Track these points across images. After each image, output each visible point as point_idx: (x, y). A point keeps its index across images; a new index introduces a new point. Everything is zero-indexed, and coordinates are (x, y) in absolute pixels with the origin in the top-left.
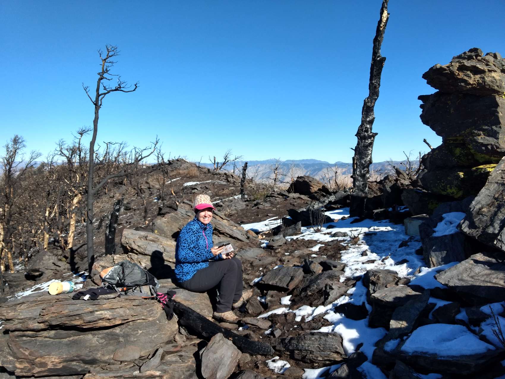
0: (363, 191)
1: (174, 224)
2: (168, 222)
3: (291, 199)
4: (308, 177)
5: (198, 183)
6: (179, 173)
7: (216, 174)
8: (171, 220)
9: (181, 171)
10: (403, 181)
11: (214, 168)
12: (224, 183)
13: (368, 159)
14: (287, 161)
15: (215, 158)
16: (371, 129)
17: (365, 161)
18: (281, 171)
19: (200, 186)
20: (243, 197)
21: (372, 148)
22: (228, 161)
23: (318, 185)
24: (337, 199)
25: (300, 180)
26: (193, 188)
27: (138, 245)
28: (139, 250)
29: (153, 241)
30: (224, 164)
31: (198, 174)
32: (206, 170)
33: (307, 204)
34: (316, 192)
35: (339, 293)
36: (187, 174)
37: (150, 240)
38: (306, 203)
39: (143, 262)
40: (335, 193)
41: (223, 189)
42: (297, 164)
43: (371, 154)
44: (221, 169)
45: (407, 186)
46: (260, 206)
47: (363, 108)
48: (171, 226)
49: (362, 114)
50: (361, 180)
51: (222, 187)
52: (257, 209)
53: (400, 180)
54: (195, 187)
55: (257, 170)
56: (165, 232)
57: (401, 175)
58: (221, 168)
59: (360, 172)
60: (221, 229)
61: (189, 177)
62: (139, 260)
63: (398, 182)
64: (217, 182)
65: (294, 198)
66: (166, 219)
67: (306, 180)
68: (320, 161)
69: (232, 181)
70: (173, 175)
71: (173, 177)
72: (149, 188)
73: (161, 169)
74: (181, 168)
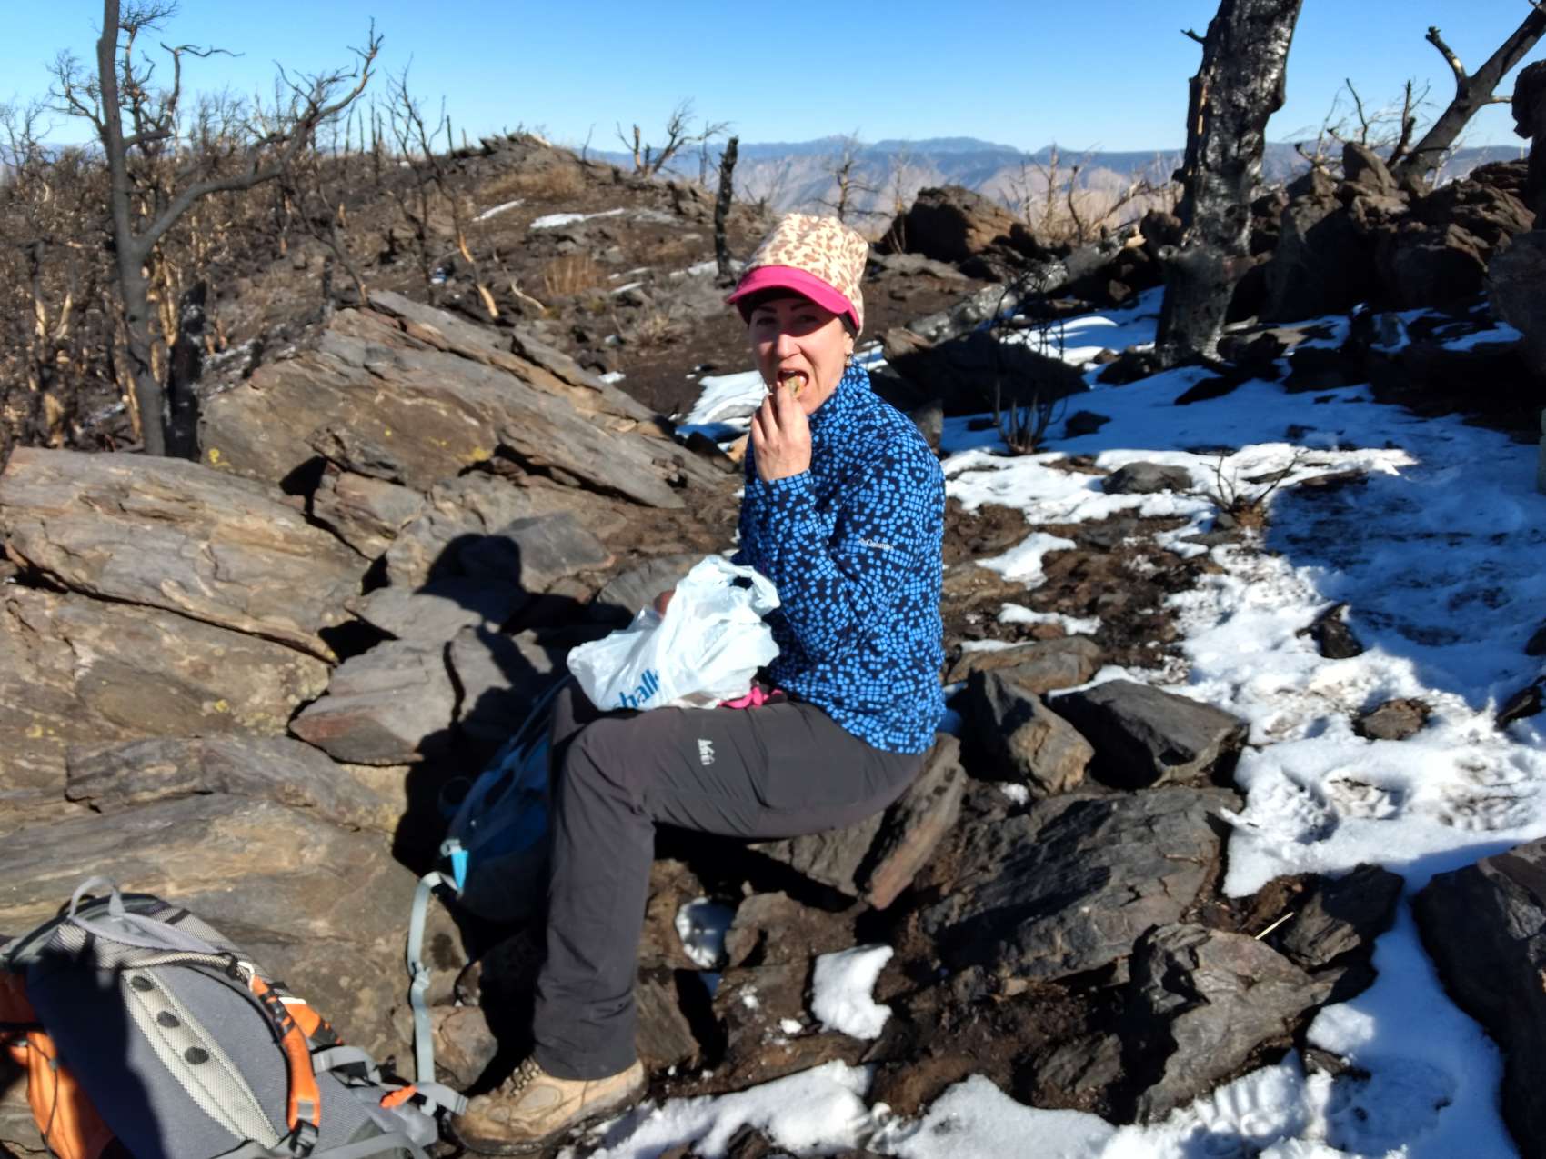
0: (1225, 243)
1: (305, 415)
2: (272, 408)
3: (893, 276)
4: (960, 191)
5: (580, 218)
6: (519, 184)
7: (643, 188)
8: (288, 396)
9: (525, 179)
10: (1373, 199)
11: (633, 168)
12: (665, 217)
13: (1268, 84)
14: (884, 143)
15: (636, 130)
17: (1253, 94)
18: (862, 177)
19: (583, 230)
20: (723, 269)
21: (1292, 27)
22: (681, 142)
23: (997, 222)
24: (1074, 277)
25: (931, 203)
26: (559, 236)
27: (65, 542)
28: (64, 572)
29: (159, 516)
30: (669, 151)
31: (580, 187)
32: (605, 174)
33: (951, 298)
34: (987, 251)
35: (1248, 1030)
36: (544, 189)
37: (143, 514)
38: (951, 292)
39: (82, 642)
40: (1063, 252)
41: (661, 241)
42: (913, 155)
43: (1284, 58)
44: (661, 171)
45: (1394, 218)
48: (288, 427)
50: (1223, 190)
51: (658, 233)
53: (1361, 194)
54: (568, 233)
55: (784, 175)
56: (258, 455)
57: (1364, 173)
58: (658, 165)
59: (1224, 149)
60: (532, 444)
61: (550, 200)
62: (65, 629)
63: (1357, 200)
64: (643, 214)
65: (904, 274)
66: (260, 393)
67: (953, 201)
68: (991, 144)
69: (693, 212)
70: (499, 193)
71: (500, 198)
72: (420, 237)
73: (459, 171)
74: (525, 165)
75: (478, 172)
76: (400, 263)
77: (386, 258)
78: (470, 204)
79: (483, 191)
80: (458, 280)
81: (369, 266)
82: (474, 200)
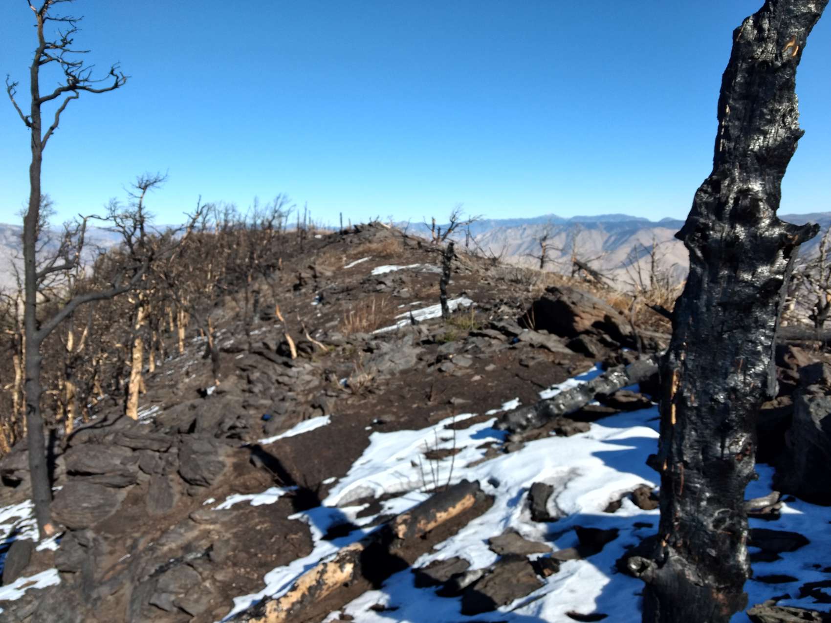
5: (396, 268)
6: (370, 248)
7: (434, 251)
9: (373, 246)
11: (431, 239)
12: (437, 270)
15: (433, 218)
16: (774, 199)
19: (393, 277)
22: (456, 226)
26: (379, 281)
30: (450, 229)
31: (400, 250)
32: (414, 243)
34: (587, 332)
36: (382, 252)
38: (561, 363)
44: (446, 240)
46: (446, 366)
47: (728, 77)
49: (721, 115)
51: (431, 280)
52: (437, 374)
58: (445, 236)
61: (384, 257)
64: (427, 268)
65: (532, 345)
68: (633, 217)
70: (359, 253)
71: (359, 256)
72: (315, 277)
73: (342, 241)
74: (375, 239)
75: (351, 242)
76: (303, 290)
77: (297, 287)
78: (345, 259)
79: (352, 252)
80: (323, 304)
81: (289, 291)
82: (347, 257)
